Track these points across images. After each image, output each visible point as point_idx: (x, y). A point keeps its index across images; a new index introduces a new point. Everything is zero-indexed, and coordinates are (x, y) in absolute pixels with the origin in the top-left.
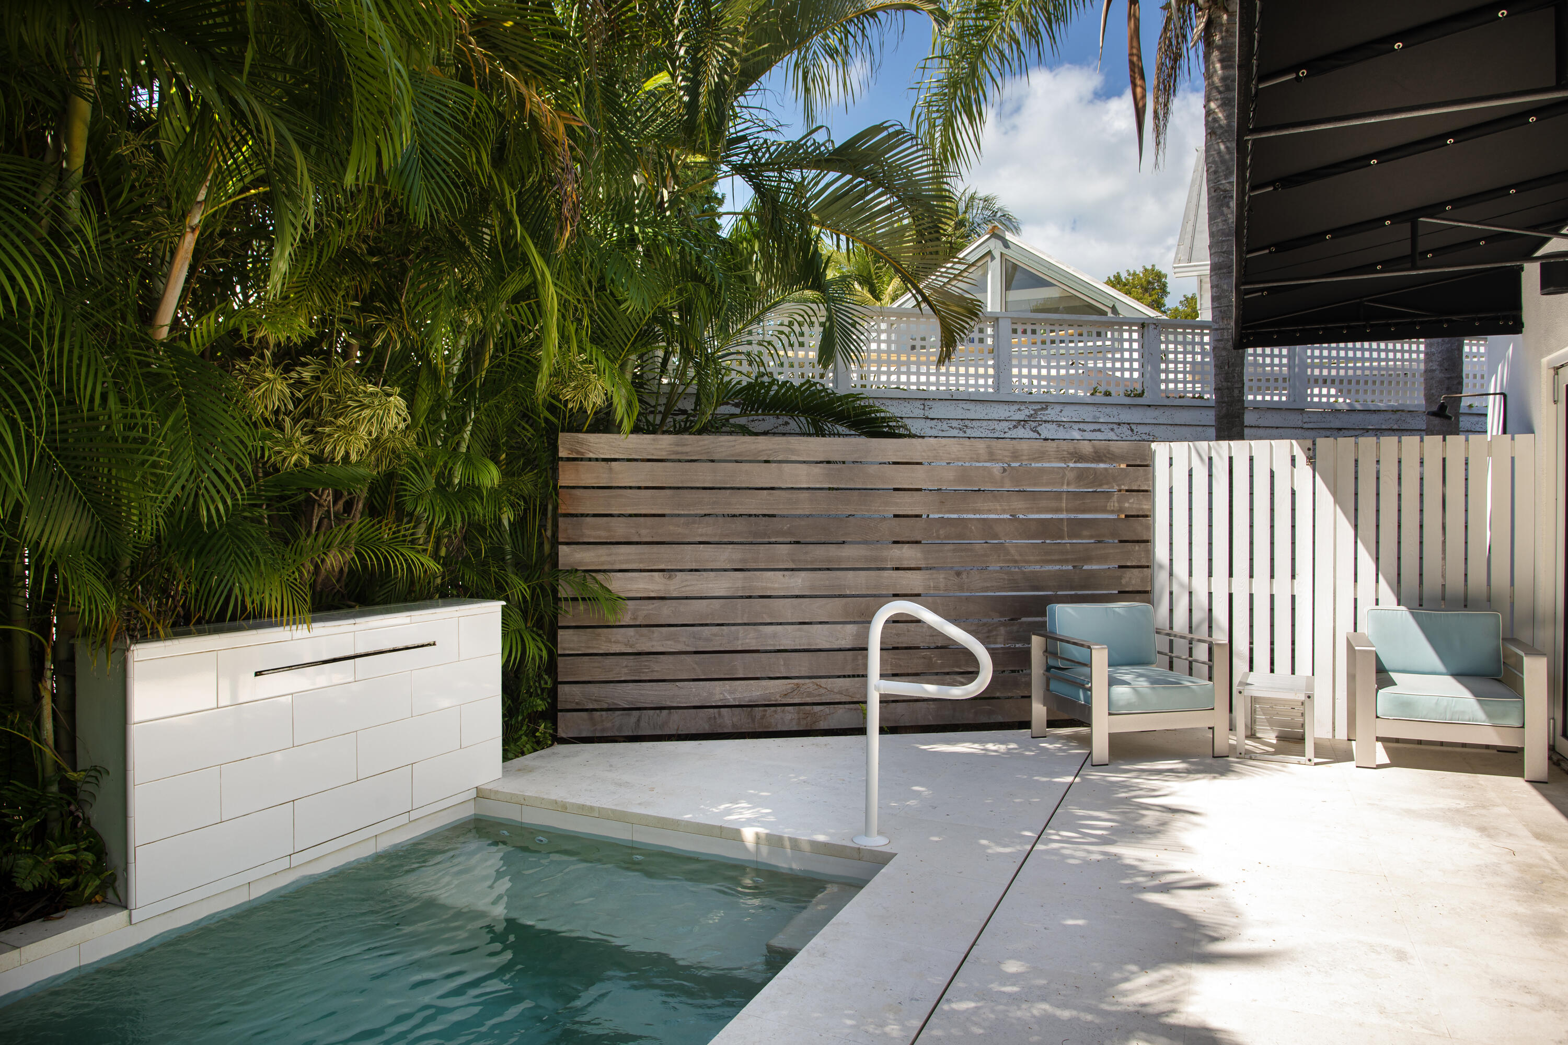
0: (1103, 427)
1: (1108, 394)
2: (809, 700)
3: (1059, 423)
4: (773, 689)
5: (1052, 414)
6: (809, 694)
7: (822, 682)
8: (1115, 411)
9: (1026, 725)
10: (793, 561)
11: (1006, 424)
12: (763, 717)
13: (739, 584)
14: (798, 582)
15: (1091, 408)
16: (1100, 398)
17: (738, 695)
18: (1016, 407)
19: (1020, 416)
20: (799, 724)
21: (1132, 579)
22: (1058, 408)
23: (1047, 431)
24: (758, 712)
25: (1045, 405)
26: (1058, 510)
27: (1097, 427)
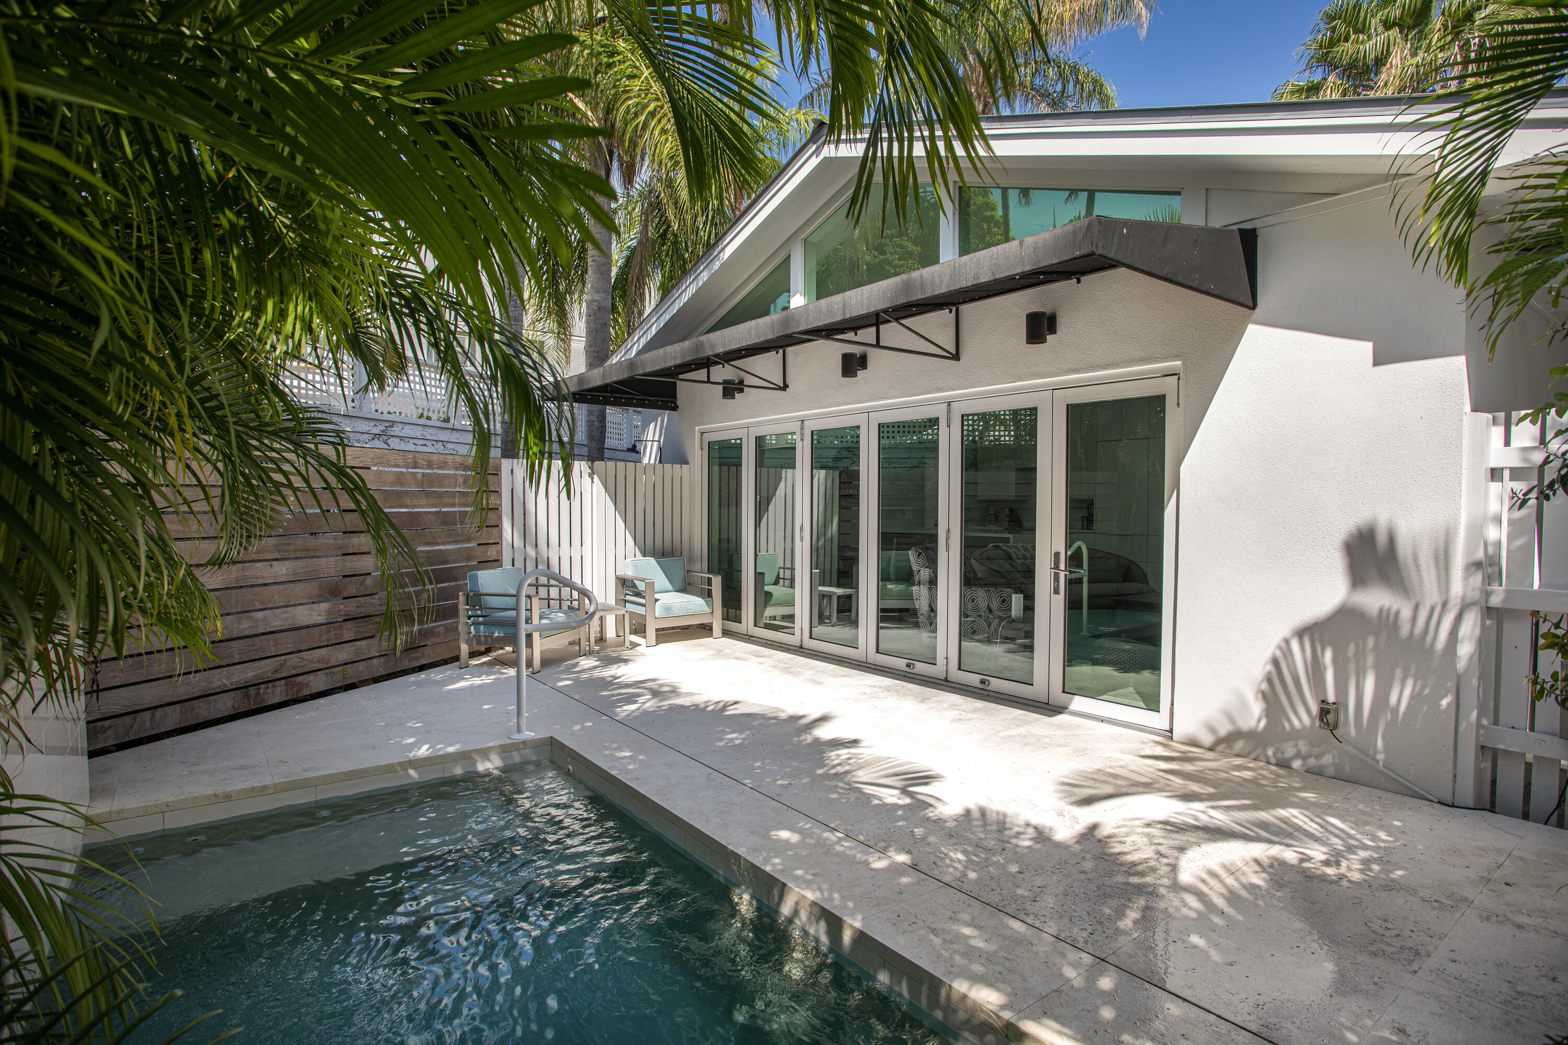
0: (428, 443)
1: (429, 418)
2: (294, 672)
3: (401, 438)
4: (265, 668)
5: (396, 430)
6: (295, 667)
7: (305, 655)
8: (434, 431)
9: (457, 658)
10: (279, 551)
11: (366, 436)
12: (257, 694)
13: (234, 575)
14: (282, 570)
15: (420, 428)
16: (423, 421)
17: (235, 679)
18: (373, 423)
19: (376, 430)
20: (287, 694)
21: (492, 552)
22: (401, 426)
23: (395, 444)
24: (252, 691)
25: (393, 423)
26: (453, 505)
27: (424, 442)
